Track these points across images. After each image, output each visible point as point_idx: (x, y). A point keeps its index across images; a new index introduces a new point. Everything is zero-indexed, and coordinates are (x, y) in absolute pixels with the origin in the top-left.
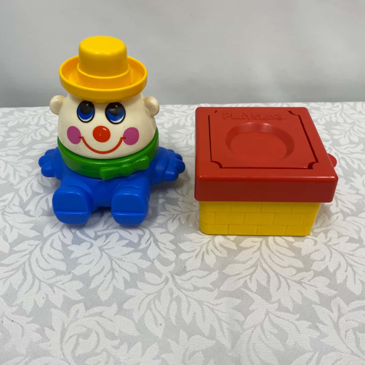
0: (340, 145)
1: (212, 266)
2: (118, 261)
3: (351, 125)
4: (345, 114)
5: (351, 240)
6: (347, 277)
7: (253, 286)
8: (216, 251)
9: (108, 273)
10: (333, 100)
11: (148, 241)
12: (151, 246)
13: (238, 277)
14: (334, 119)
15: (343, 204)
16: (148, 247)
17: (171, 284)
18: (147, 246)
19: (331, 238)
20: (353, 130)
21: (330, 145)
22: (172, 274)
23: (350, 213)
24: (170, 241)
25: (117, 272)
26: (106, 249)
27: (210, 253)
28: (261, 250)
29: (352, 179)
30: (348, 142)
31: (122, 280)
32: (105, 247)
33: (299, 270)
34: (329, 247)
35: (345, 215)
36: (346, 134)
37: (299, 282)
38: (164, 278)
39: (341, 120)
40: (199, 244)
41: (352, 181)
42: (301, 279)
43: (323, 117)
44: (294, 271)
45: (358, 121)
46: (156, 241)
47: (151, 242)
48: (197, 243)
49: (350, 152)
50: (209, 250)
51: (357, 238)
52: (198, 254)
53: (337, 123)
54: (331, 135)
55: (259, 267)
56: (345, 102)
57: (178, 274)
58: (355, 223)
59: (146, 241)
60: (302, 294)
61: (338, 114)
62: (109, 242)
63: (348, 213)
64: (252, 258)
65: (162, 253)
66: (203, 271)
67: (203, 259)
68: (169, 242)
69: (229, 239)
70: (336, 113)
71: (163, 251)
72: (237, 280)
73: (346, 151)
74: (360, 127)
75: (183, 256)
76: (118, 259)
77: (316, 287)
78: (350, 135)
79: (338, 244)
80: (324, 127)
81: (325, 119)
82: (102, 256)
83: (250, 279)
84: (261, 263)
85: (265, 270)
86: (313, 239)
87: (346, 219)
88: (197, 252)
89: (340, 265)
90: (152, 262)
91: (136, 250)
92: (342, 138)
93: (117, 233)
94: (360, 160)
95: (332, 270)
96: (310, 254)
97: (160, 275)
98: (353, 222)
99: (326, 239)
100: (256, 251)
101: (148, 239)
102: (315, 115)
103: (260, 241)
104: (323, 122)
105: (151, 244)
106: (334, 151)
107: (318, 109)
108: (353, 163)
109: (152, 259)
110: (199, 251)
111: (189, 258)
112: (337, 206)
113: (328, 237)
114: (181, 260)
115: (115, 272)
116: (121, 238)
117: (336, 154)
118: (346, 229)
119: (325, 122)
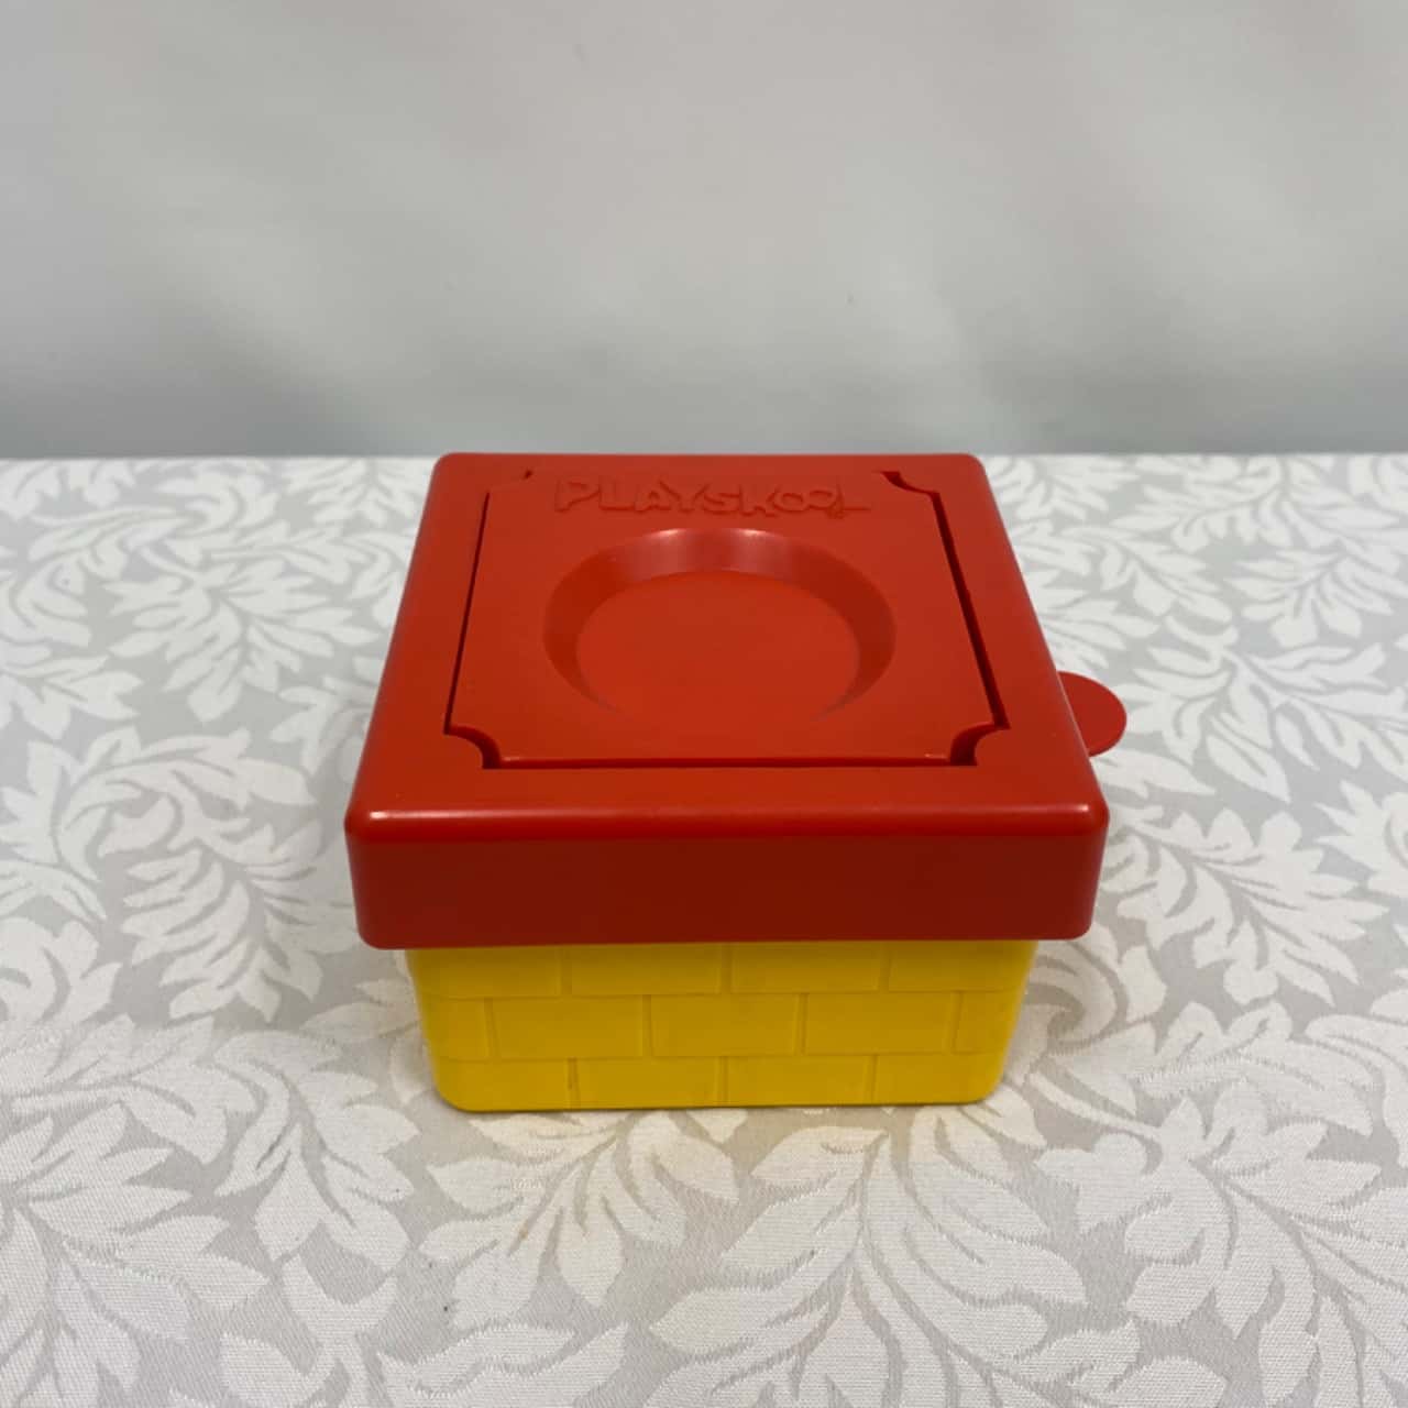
0: (1273, 649)
1: (594, 1298)
3: (1324, 559)
4: (1297, 506)
5: (1338, 1144)
6: (1315, 1363)
8: (623, 1204)
9: (17, 1346)
11: (271, 1149)
12: (283, 1186)
13: (731, 1364)
14: (1247, 530)
15: (1293, 949)
16: (264, 1189)
18: (262, 1183)
19: (1230, 1137)
20: (1337, 581)
21: (1231, 648)
22: (371, 1345)
23: (1328, 998)
24: (389, 1154)
25: (73, 1334)
26: (40, 1198)
27: (596, 1217)
28: (863, 1200)
29: (1337, 815)
30: (1312, 633)
31: (91, 1383)
32: (35, 1188)
33: (1061, 1320)
34: (1218, 1179)
35: (1302, 1009)
36: (1301, 599)
38: (324, 1366)
39: (1278, 535)
40: (540, 1169)
41: (1333, 829)
42: (1070, 1376)
43: (1194, 518)
44: (1037, 1324)
45: (1360, 541)
46: (314, 1151)
47: (289, 1153)
48: (532, 1161)
49: (1323, 681)
50: (593, 1206)
51: (1366, 1131)
52: (530, 1223)
53: (1263, 549)
54: (1236, 601)
55: (847, 1301)
56: (1300, 456)
57: (407, 1352)
58: (1357, 1049)
59: (265, 1149)
61: (1266, 511)
62: (62, 1159)
63: (1317, 1000)
64: (813, 1253)
65: (336, 1225)
66: (540, 1332)
67: (550, 1254)
68: (385, 1154)
69: (702, 1134)
70: (1255, 504)
71: (344, 1212)
72: (722, 1385)
73: (1302, 679)
74: (1365, 564)
75: (443, 1244)
76: (92, 1251)
78: (1320, 604)
80: (1199, 565)
81: (1205, 527)
83: (796, 1375)
84: (858, 1279)
85: (877, 1324)
86: (1141, 1138)
87: (1309, 1032)
88: (523, 1211)
89: (1276, 1290)
90: (274, 1271)
91: (201, 1205)
92: (1281, 615)
93: (116, 1109)
94: (1369, 721)
95: (1234, 1316)
96: (1124, 1221)
97: (300, 1348)
98: (1341, 1044)
99: (1205, 1137)
100: (840, 1209)
101: (275, 1139)
102: (1160, 511)
103: (865, 1146)
104: (1196, 541)
105: (288, 1167)
106: (1246, 675)
107: (1173, 484)
108: (1339, 738)
109: (273, 1258)
110: (538, 1212)
111: (478, 1254)
112: (1262, 960)
113: (1215, 1125)
114: (431, 1266)
115: (63, 1332)
116: (136, 1136)
117: (1256, 691)
118: (1308, 1079)
119: (1203, 541)
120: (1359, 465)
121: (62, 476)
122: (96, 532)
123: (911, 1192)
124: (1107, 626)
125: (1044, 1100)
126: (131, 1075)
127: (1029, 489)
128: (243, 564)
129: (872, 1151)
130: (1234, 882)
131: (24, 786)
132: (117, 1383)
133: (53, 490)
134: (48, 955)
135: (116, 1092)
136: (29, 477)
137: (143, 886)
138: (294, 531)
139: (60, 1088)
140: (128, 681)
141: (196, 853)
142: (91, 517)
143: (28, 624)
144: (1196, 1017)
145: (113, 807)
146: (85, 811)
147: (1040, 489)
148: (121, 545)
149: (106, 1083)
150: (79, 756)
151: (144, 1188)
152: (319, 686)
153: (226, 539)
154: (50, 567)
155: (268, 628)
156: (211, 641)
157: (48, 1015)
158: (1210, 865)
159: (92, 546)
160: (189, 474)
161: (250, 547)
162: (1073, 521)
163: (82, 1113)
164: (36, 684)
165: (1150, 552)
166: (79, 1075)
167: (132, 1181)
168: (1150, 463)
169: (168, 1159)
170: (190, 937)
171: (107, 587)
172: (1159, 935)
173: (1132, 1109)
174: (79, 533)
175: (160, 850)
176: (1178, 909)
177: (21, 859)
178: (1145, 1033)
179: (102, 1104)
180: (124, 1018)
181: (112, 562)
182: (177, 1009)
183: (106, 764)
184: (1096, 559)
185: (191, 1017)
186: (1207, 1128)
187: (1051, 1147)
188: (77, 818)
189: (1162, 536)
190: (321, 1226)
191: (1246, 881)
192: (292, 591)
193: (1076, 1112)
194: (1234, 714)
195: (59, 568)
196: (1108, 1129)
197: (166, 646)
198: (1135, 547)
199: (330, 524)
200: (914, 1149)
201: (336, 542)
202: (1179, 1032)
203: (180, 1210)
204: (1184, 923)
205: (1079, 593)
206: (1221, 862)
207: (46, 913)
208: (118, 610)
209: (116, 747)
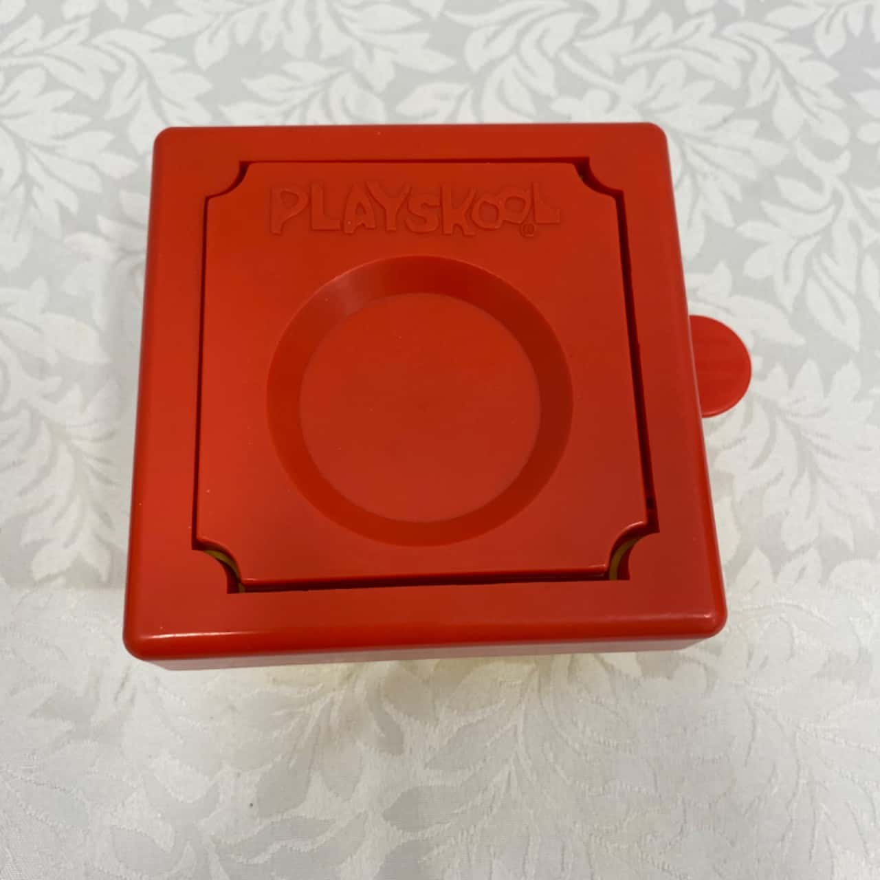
91: (82, 733)
106: (849, 211)
124: (747, 152)
138: (46, 31)
152: (95, 231)
155: (44, 157)
184: (746, 67)
194: (832, 256)
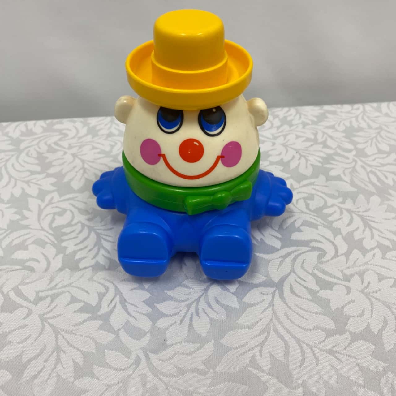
0: (366, 156)
1: (204, 335)
2: (67, 336)
3: (377, 131)
4: (368, 117)
7: (265, 362)
8: (208, 310)
9: (50, 356)
10: (351, 101)
11: (111, 302)
12: (116, 310)
13: (243, 350)
14: (355, 124)
15: (380, 234)
16: (111, 312)
17: (143, 367)
18: (110, 310)
19: (369, 283)
20: (381, 137)
21: (354, 156)
22: (145, 351)
23: (391, 246)
24: (144, 302)
25: (64, 352)
26: (50, 318)
27: (202, 314)
28: (273, 306)
30: (376, 151)
31: (71, 365)
32: (48, 316)
33: (329, 333)
34: (367, 295)
35: (385, 250)
36: (372, 142)
37: (331, 352)
38: (133, 357)
39: (364, 125)
40: (185, 303)
41: (388, 200)
42: (334, 347)
43: (341, 122)
44: (323, 335)
45: (386, 126)
46: (123, 302)
47: (116, 303)
48: (183, 301)
49: (380, 163)
50: (201, 311)
52: (184, 317)
53: (360, 129)
54: (355, 143)
55: (272, 331)
57: (154, 352)
59: (110, 302)
60: (336, 370)
61: (360, 118)
62: (54, 308)
63: (388, 247)
64: (261, 319)
65: (131, 320)
66: (191, 345)
67: (191, 325)
69: (228, 290)
70: (357, 117)
71: (133, 317)
72: (241, 355)
73: (374, 163)
74: (389, 132)
75: (162, 323)
76: (67, 331)
77: (356, 358)
78: (377, 143)
79: (380, 290)
80: (344, 134)
81: (344, 124)
82: (43, 329)
83: (261, 351)
84: (274, 326)
85: (281, 337)
87: (386, 256)
88: (182, 314)
89: (385, 322)
90: (117, 333)
92: (367, 146)
93: (67, 293)
95: (375, 330)
96: (343, 307)
97: (127, 352)
99: (362, 284)
100: (267, 308)
101: (112, 299)
102: (331, 120)
103: (272, 292)
104: (342, 128)
105: (116, 306)
107: (334, 113)
108: (386, 177)
109: (116, 330)
110: (186, 313)
111: (171, 325)
112: (372, 237)
113: (365, 281)
114: (159, 329)
115: (62, 352)
116: (74, 300)
117: (363, 167)
118: (388, 269)
119: (344, 128)
120: (384, 105)
121: (26, 126)
122: (38, 140)
123: (285, 303)
125: (318, 277)
126: (70, 284)
127: (295, 116)
128: (80, 147)
129: (273, 294)
130: (363, 217)
131: (28, 209)
132: (78, 364)
133: (24, 129)
134: (43, 254)
135: (67, 289)
136: (17, 126)
137: (66, 234)
139: (51, 289)
140: (53, 180)
141: (80, 224)
142: (36, 136)
143: (23, 166)
144: (356, 253)
145: (55, 214)
146: (47, 215)
147: (298, 116)
148: (46, 143)
149: (65, 287)
150: (43, 200)
151: (79, 314)
153: (74, 141)
154: (27, 150)
156: (75, 167)
157: (46, 270)
158: (356, 213)
159: (38, 144)
160: (62, 123)
161: (82, 142)
162: (308, 124)
163: (58, 295)
164: (28, 182)
165: (330, 132)
166: (56, 285)
167: (75, 312)
168: (327, 108)
169: (84, 305)
170: (81, 246)
171: (44, 155)
172: (344, 231)
173: (342, 278)
174: (33, 141)
175: (69, 225)
176: (349, 225)
177: (31, 229)
178: (343, 258)
179: (63, 292)
180: (67, 270)
181: (44, 148)
182: (81, 265)
183: (50, 203)
185: (85, 268)
186: (363, 282)
187: (321, 289)
188: (45, 217)
189: (332, 127)
190: (128, 321)
191: (366, 216)
192: (95, 153)
193: (327, 279)
195: (29, 150)
196: (336, 284)
197: (62, 170)
198: (326, 130)
199: (103, 135)
200: (285, 293)
201: (106, 139)
202: (352, 257)
203: (89, 319)
204: (350, 229)
205: (312, 143)
206: (359, 212)
207: (40, 243)
208: (47, 161)
209: (52, 198)
